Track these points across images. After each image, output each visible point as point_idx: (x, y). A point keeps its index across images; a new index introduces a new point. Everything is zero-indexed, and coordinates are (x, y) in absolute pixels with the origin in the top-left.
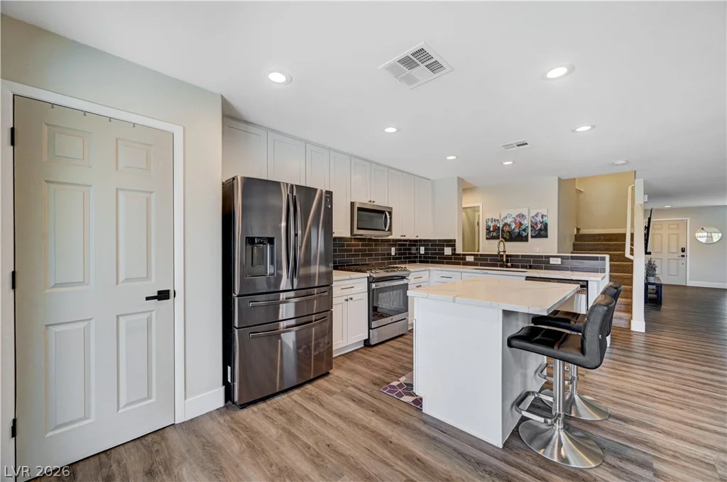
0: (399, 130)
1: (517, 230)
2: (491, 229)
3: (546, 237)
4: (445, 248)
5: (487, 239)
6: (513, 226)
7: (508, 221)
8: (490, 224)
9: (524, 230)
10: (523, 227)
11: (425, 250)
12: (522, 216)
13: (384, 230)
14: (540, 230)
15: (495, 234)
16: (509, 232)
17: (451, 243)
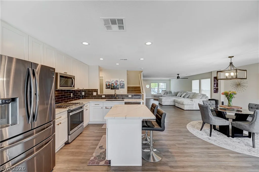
0: (89, 44)
1: (116, 86)
2: (108, 85)
3: (124, 88)
4: (94, 93)
5: (106, 88)
6: (115, 84)
7: (113, 82)
8: (107, 83)
9: (118, 86)
10: (117, 85)
11: (85, 93)
12: (117, 81)
13: (71, 86)
14: (122, 86)
15: (109, 87)
16: (113, 86)
17: (96, 91)
